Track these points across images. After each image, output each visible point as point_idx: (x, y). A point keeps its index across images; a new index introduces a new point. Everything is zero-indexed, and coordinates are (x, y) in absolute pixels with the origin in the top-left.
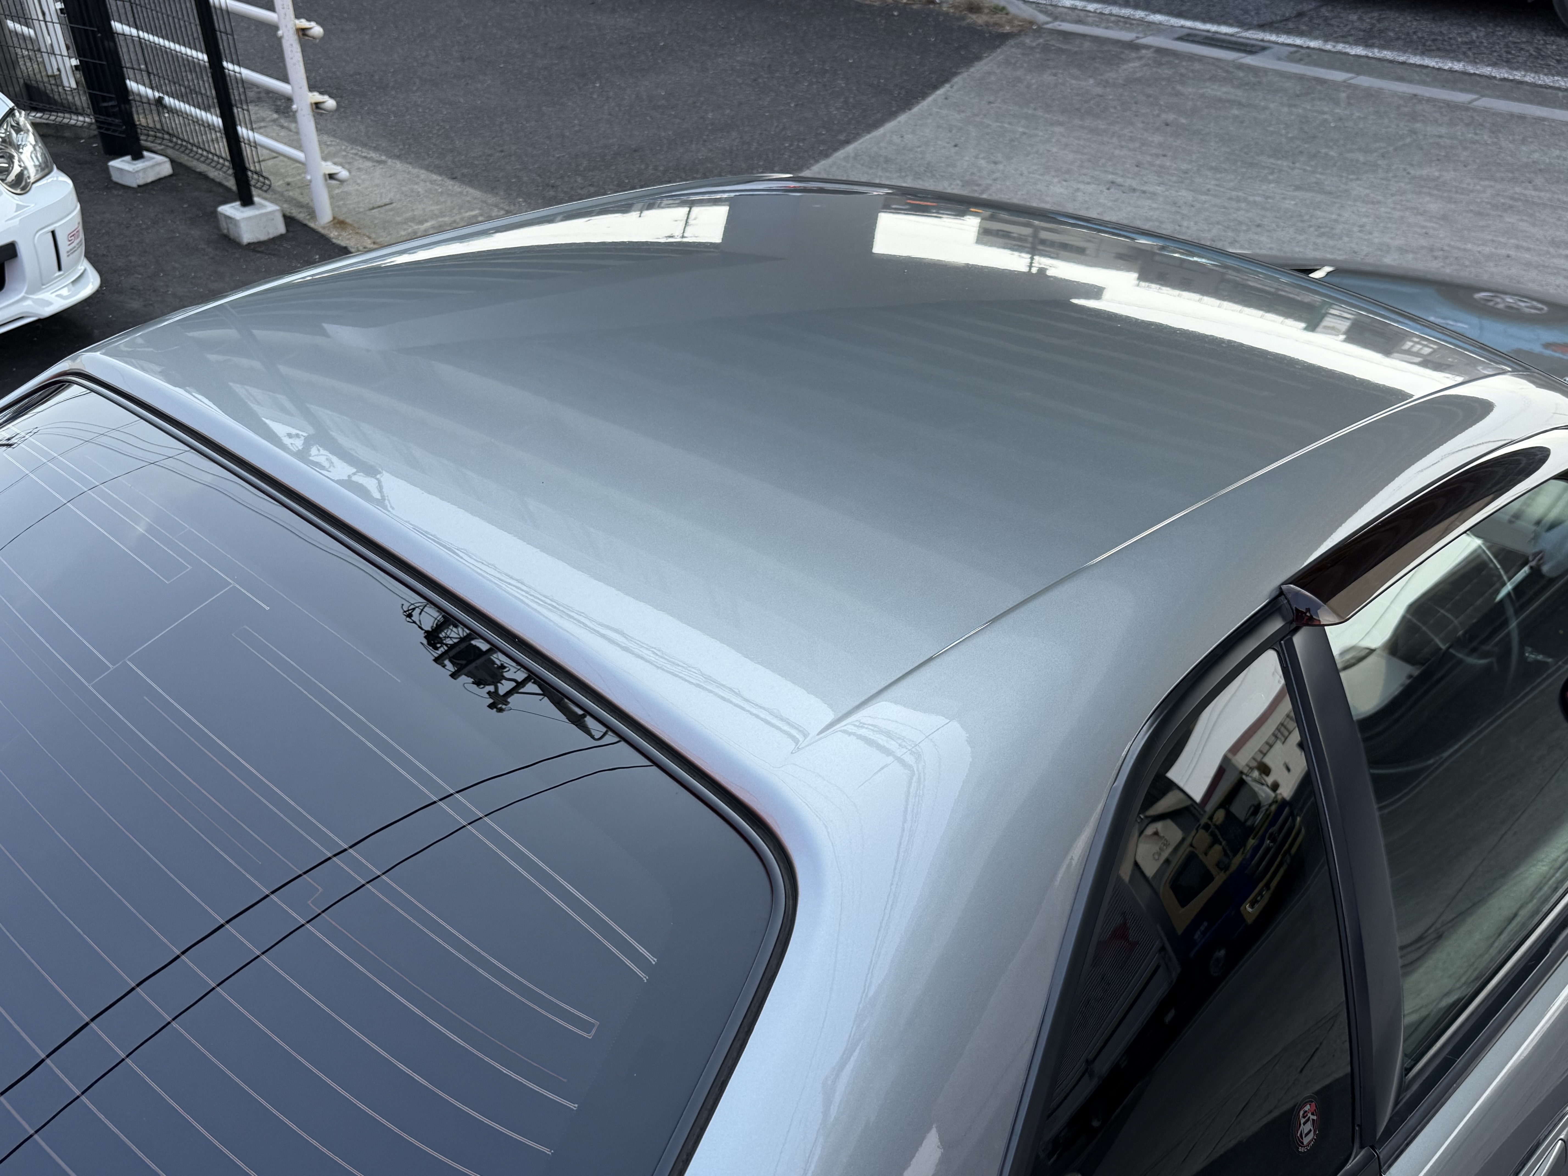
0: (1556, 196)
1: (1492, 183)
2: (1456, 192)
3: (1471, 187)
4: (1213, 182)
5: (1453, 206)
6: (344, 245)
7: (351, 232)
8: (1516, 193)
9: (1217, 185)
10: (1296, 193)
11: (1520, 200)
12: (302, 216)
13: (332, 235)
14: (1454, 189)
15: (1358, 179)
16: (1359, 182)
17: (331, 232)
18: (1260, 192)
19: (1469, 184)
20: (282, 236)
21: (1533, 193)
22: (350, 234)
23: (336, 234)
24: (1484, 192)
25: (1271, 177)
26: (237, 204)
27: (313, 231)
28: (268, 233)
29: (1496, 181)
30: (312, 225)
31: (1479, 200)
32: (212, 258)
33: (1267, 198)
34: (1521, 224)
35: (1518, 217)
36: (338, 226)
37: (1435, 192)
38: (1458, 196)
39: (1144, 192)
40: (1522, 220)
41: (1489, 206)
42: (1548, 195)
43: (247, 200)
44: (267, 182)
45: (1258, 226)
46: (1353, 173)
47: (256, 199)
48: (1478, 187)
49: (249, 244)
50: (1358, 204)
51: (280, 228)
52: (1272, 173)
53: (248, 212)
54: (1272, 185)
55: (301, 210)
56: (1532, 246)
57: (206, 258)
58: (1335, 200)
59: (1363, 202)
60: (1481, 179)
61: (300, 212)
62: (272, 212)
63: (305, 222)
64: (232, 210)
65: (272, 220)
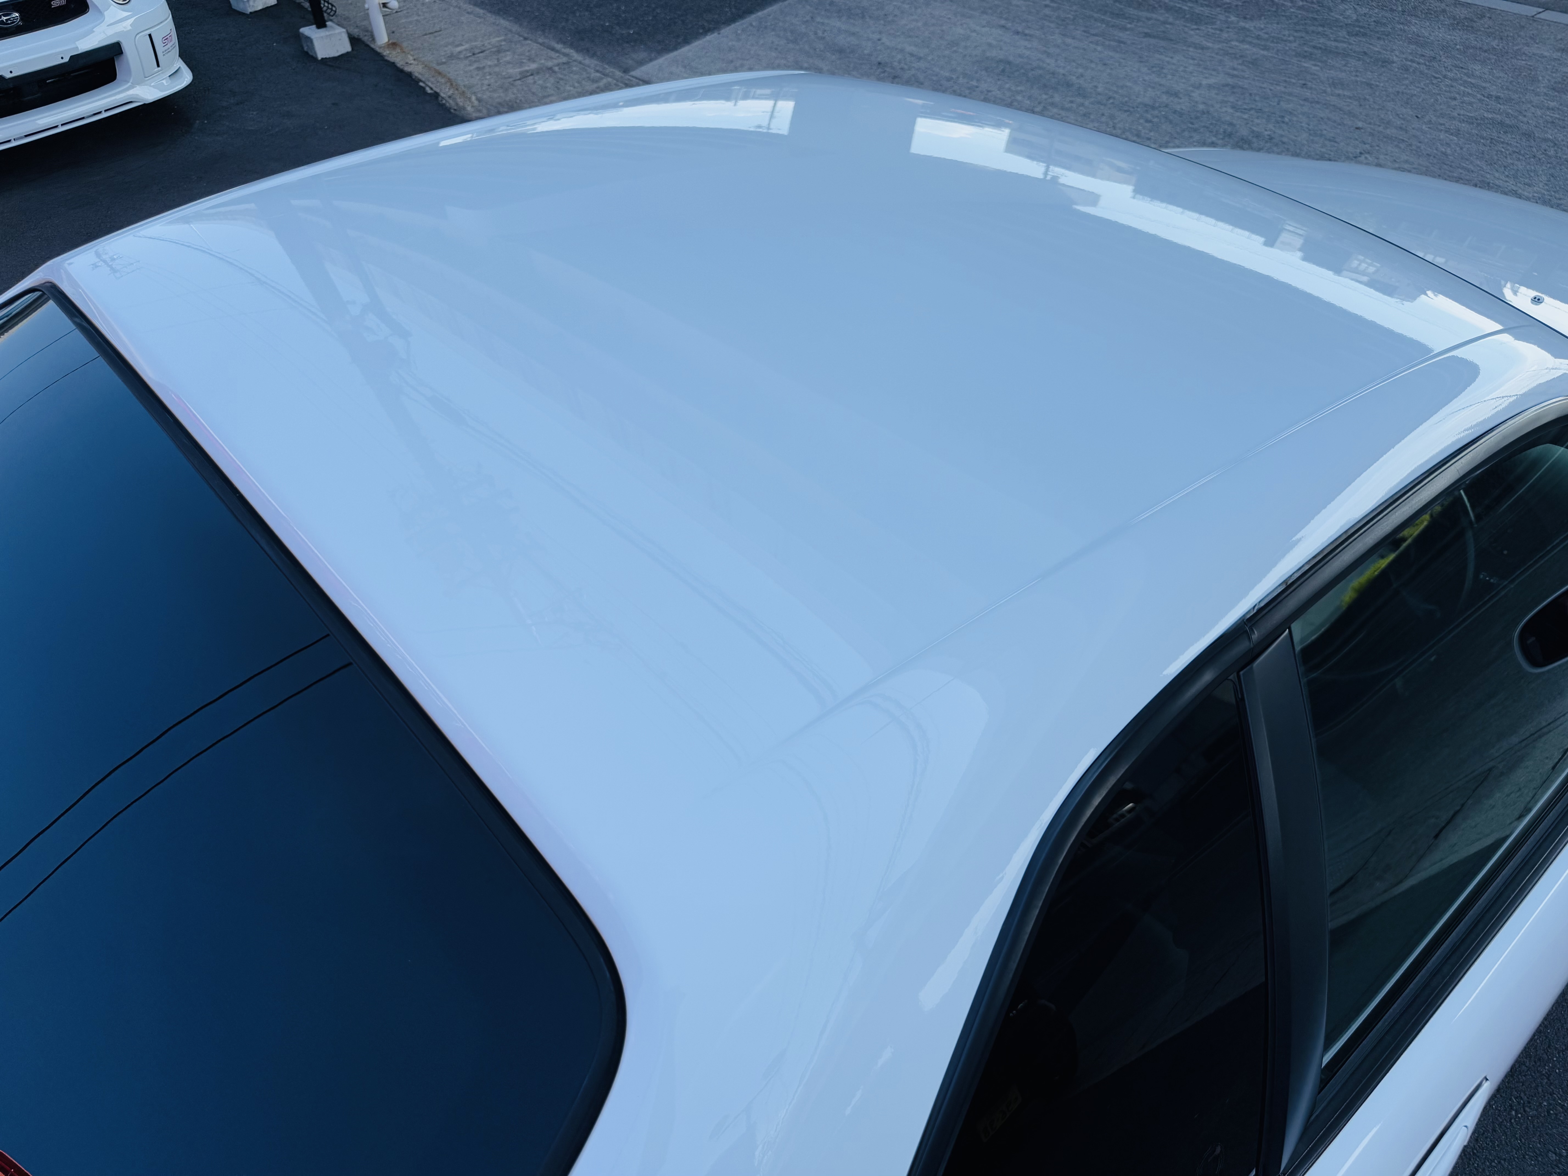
0: (1350, 47)
1: (1303, 35)
2: (1273, 42)
3: (1285, 38)
4: (1083, 29)
5: (1265, 53)
6: (393, 61)
7: (399, 51)
8: (1320, 43)
9: (1085, 31)
10: (1145, 40)
11: (1321, 48)
12: (365, 39)
13: (385, 54)
14: (1271, 39)
15: (1198, 29)
16: (1197, 31)
17: (385, 51)
18: (1116, 38)
19: (1284, 35)
20: (347, 54)
21: (1334, 44)
22: (398, 53)
23: (388, 52)
24: (1295, 41)
25: (1129, 26)
26: (314, 26)
27: (373, 49)
28: (338, 51)
29: (1307, 32)
30: (372, 46)
31: (1287, 48)
32: (294, 69)
33: (1120, 42)
34: (1314, 68)
35: (1313, 62)
36: (391, 46)
37: (1255, 41)
38: (1272, 45)
39: (1026, 35)
40: (1315, 65)
41: (1294, 53)
42: (1345, 45)
43: (321, 24)
44: (334, 9)
45: (1105, 64)
46: (1196, 24)
47: (328, 23)
48: (1291, 38)
49: (322, 59)
50: (1191, 49)
51: (345, 47)
52: (1130, 23)
53: (322, 32)
54: (1128, 33)
55: (366, 33)
56: (1314, 86)
57: (290, 68)
58: (1174, 46)
59: (1196, 48)
60: (1296, 31)
61: (365, 36)
62: (340, 33)
63: (368, 43)
64: (309, 31)
65: (340, 40)
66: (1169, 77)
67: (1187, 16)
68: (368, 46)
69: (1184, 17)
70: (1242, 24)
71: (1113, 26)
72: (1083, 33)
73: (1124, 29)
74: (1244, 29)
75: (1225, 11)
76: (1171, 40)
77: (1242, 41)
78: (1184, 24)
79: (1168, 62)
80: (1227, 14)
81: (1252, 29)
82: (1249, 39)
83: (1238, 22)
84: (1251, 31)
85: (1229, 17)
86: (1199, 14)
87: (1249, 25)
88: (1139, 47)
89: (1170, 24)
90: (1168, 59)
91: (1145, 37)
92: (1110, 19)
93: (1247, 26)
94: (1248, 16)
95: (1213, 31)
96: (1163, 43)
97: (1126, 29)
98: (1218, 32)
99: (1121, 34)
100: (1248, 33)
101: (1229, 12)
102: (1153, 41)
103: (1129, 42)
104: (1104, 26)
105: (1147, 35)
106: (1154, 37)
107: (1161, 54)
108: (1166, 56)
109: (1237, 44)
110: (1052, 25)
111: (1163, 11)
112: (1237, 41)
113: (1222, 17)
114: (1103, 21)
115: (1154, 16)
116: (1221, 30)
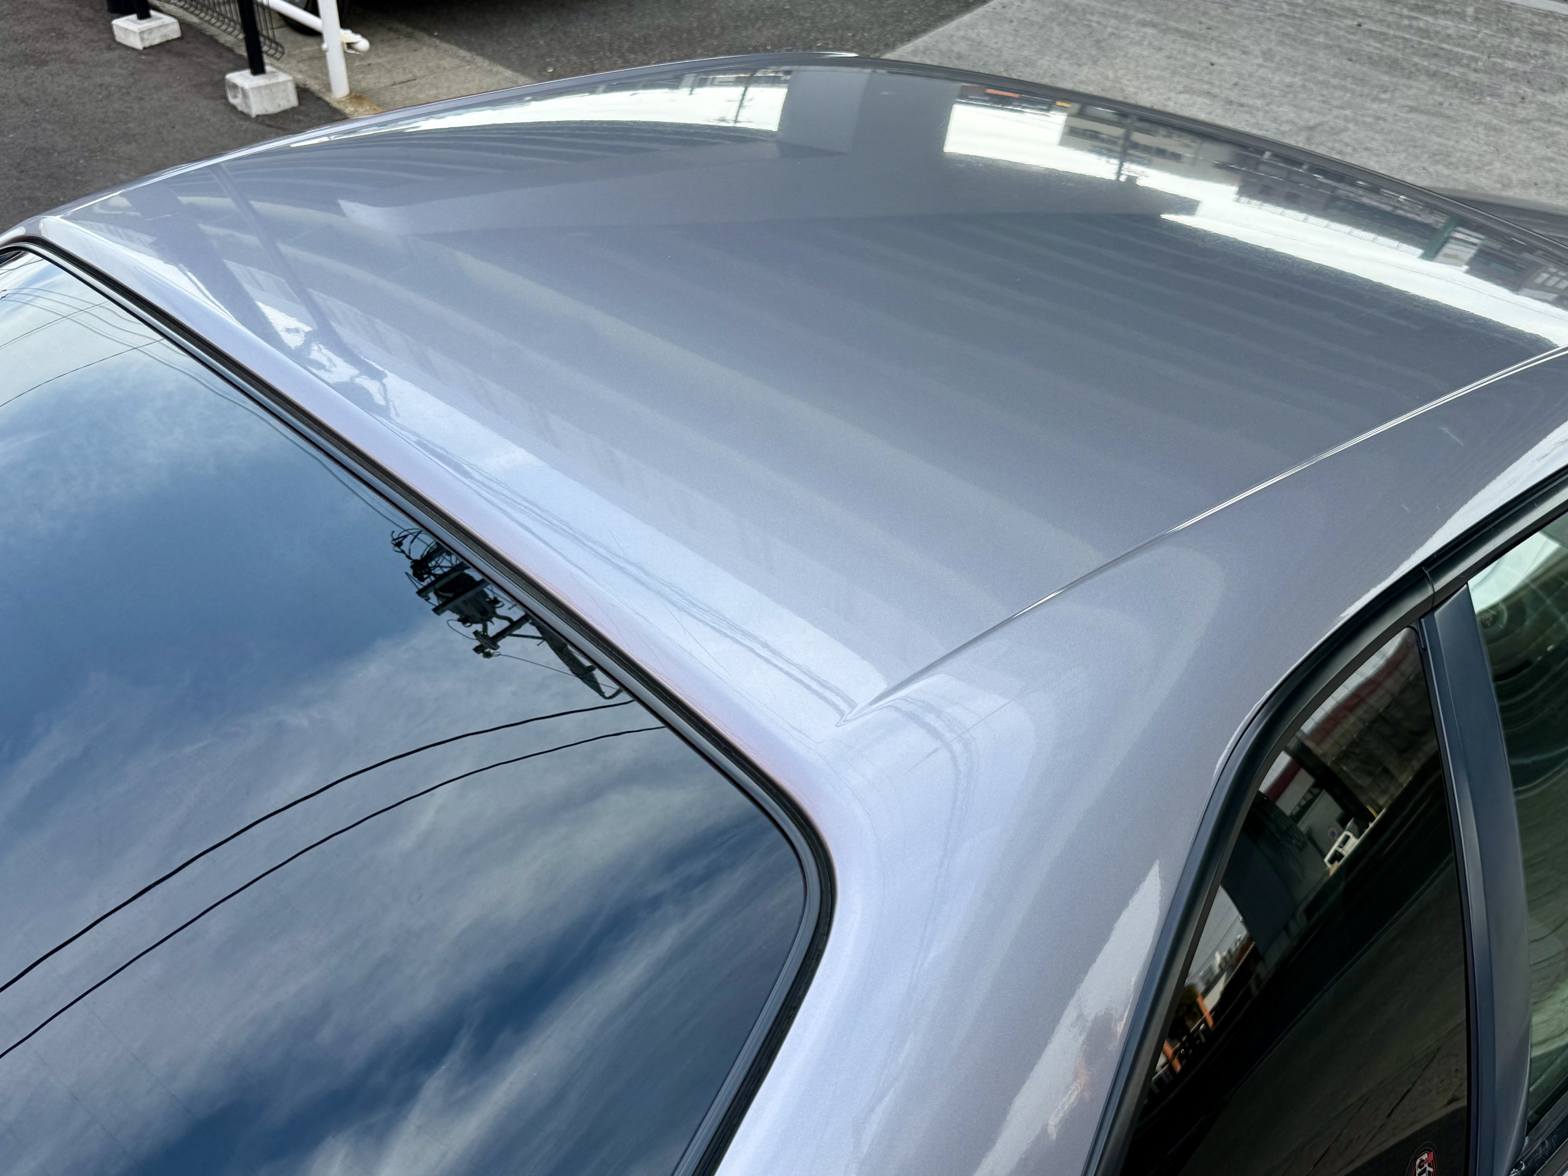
7: (368, 108)
12: (316, 88)
17: (347, 107)
20: (293, 109)
22: (367, 110)
26: (247, 72)
27: (327, 104)
28: (279, 106)
30: (327, 99)
36: (354, 100)
43: (258, 68)
49: (258, 116)
51: (292, 100)
53: (260, 81)
55: (316, 81)
61: (315, 85)
62: (284, 83)
63: (321, 95)
64: (242, 78)
65: (284, 91)
66: (1463, 169)
67: (1460, 85)
68: (319, 99)
69: (1456, 86)
70: (1541, 97)
71: (1361, 95)
72: (1323, 105)
73: (1376, 99)
74: (1544, 103)
75: (1512, 80)
76: (1448, 117)
77: (1549, 121)
78: (1460, 95)
79: (1453, 147)
80: (1515, 84)
81: (1556, 104)
82: (1555, 118)
83: (1534, 95)
84: (1555, 107)
85: (1520, 88)
86: (1475, 83)
87: (1550, 99)
88: (1406, 125)
89: (1441, 95)
90: (1451, 143)
91: (1409, 112)
92: (1354, 86)
93: (1549, 101)
94: (1546, 88)
95: (1503, 107)
96: (1437, 122)
97: (1382, 101)
98: (1510, 108)
99: (1375, 106)
100: (1553, 111)
101: (1518, 81)
102: (1423, 119)
103: (1390, 119)
104: (1348, 95)
105: (1412, 110)
106: (1422, 112)
107: (1440, 136)
108: (1449, 139)
109: (1543, 125)
110: (1276, 92)
111: (1423, 78)
112: (1541, 120)
113: (1509, 88)
114: (1345, 89)
115: (1413, 83)
116: (1514, 105)
